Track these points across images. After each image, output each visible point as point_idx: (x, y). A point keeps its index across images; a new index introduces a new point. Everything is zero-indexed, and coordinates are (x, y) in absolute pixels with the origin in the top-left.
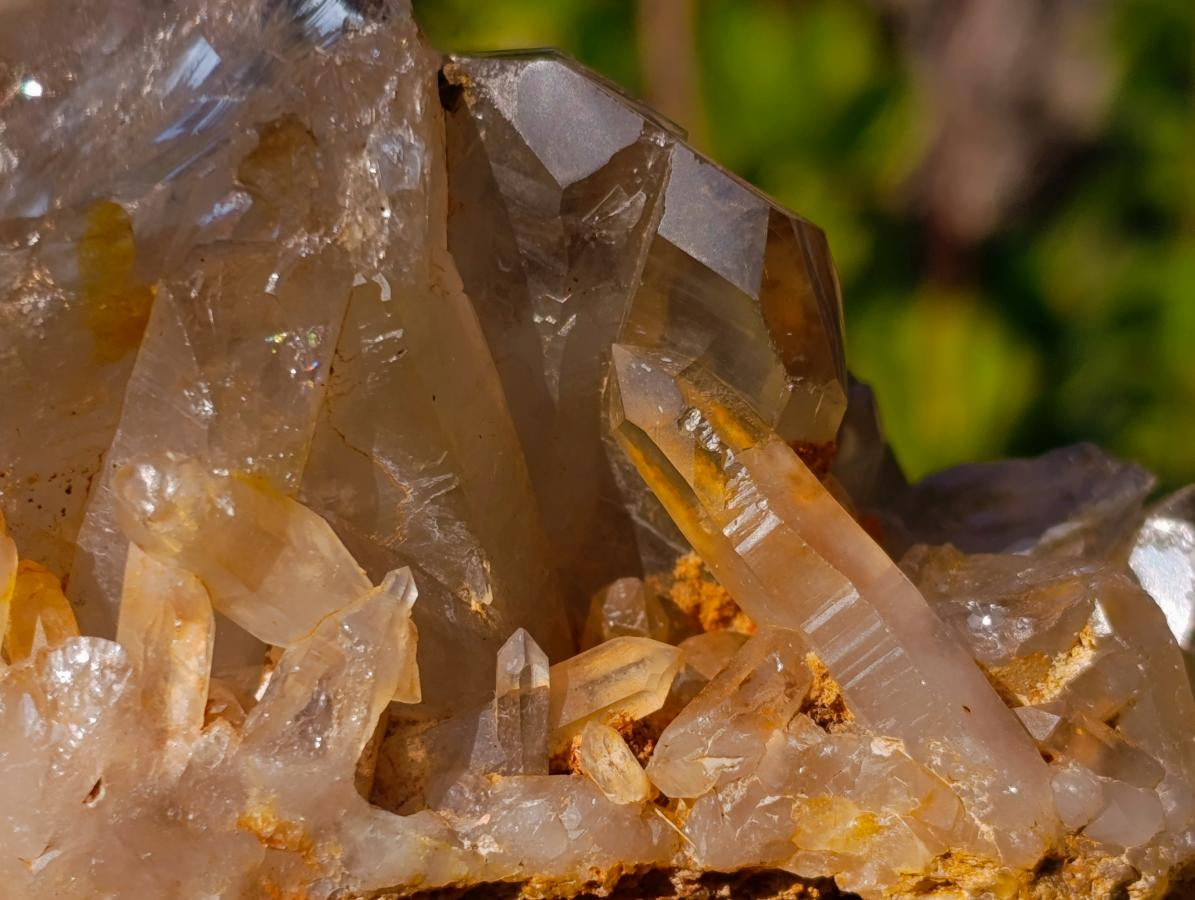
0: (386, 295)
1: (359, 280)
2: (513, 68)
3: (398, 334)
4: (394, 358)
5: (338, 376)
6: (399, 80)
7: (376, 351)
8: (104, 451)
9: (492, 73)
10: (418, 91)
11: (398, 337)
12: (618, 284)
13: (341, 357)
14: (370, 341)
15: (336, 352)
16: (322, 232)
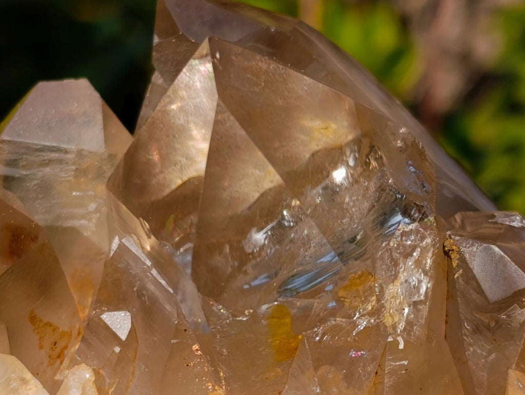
0: (401, 346)
1: (390, 339)
2: (477, 245)
3: (406, 363)
4: (404, 372)
5: (380, 376)
6: (421, 250)
7: (395, 368)
8: (281, 392)
9: (467, 246)
10: (430, 254)
11: (406, 364)
12: (515, 342)
13: (381, 368)
14: (394, 364)
15: (379, 366)
16: (375, 318)
